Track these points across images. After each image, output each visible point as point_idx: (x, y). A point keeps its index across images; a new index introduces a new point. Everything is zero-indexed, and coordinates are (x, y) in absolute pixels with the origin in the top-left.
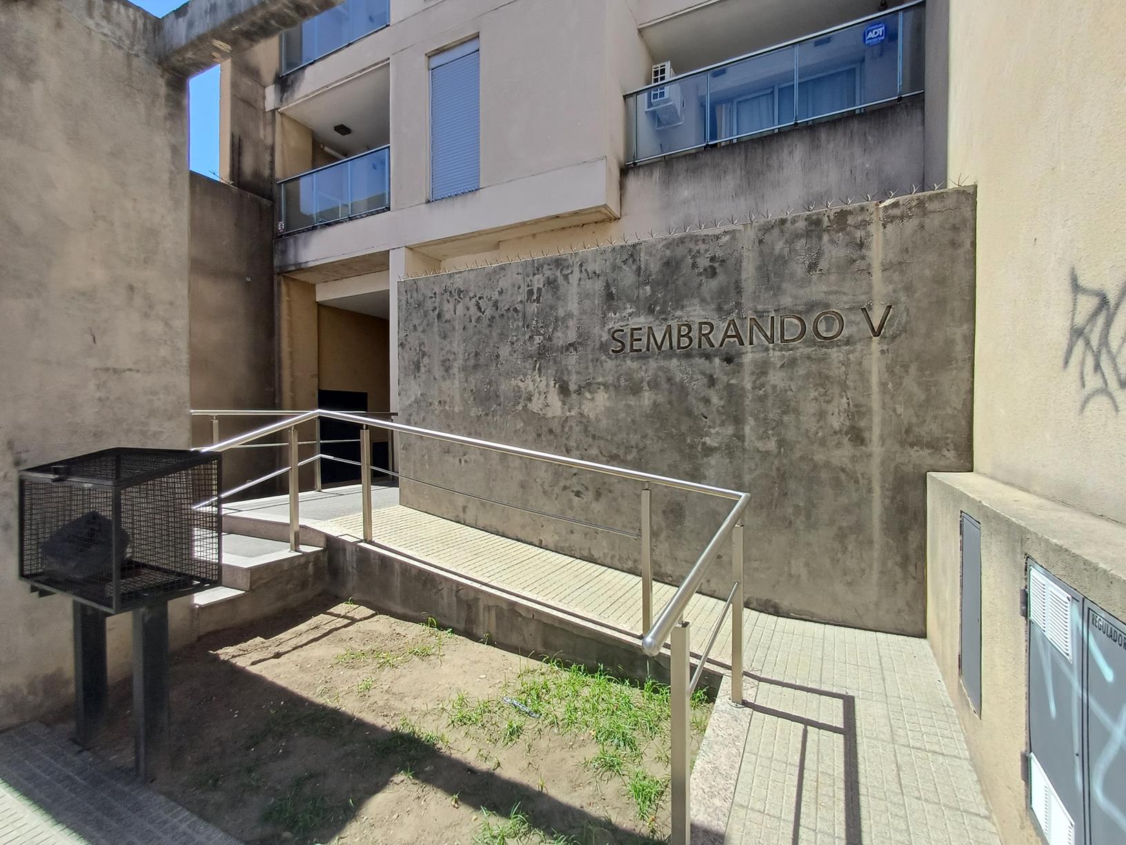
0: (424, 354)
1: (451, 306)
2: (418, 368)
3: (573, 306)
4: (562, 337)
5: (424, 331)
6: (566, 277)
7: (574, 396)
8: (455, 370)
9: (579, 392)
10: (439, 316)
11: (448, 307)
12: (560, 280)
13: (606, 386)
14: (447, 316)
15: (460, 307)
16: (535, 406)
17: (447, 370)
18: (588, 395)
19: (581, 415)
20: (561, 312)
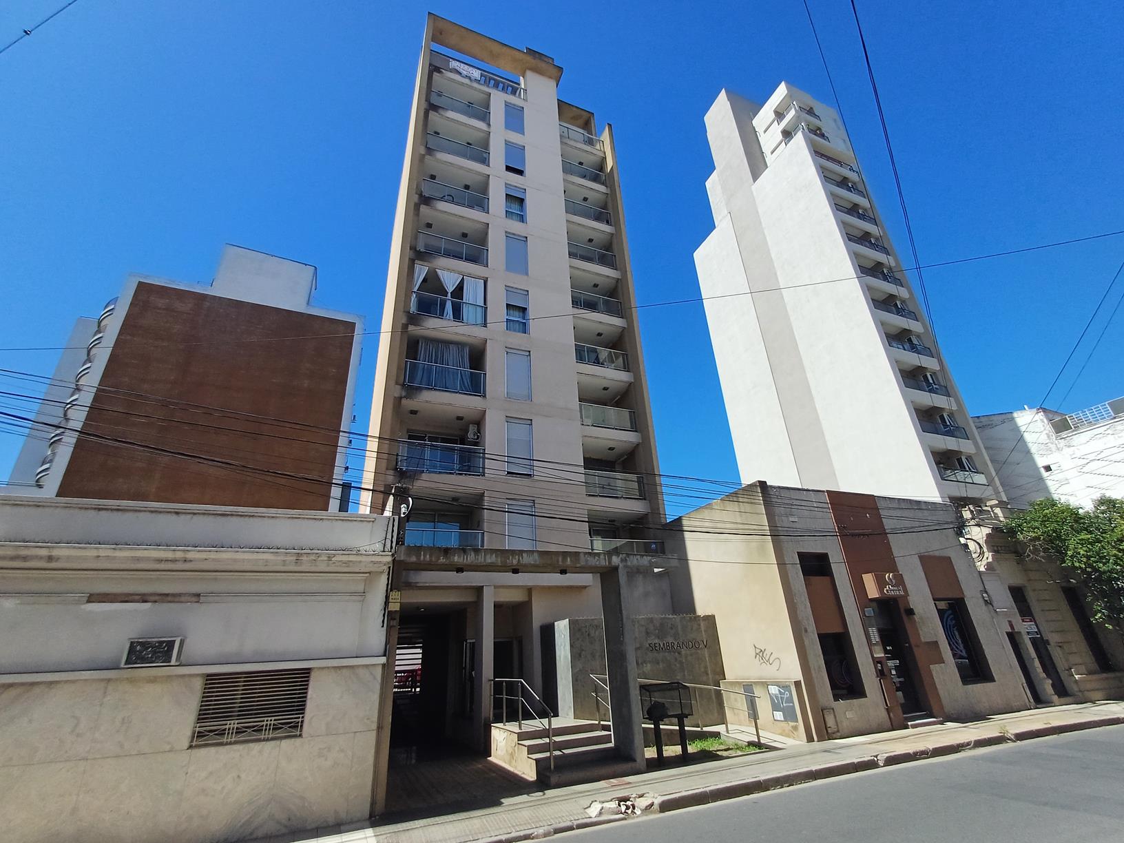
0: (583, 650)
1: (593, 632)
2: (580, 656)
5: (582, 641)
10: (589, 635)
14: (592, 635)
17: (593, 657)
18: (645, 665)
19: (643, 671)
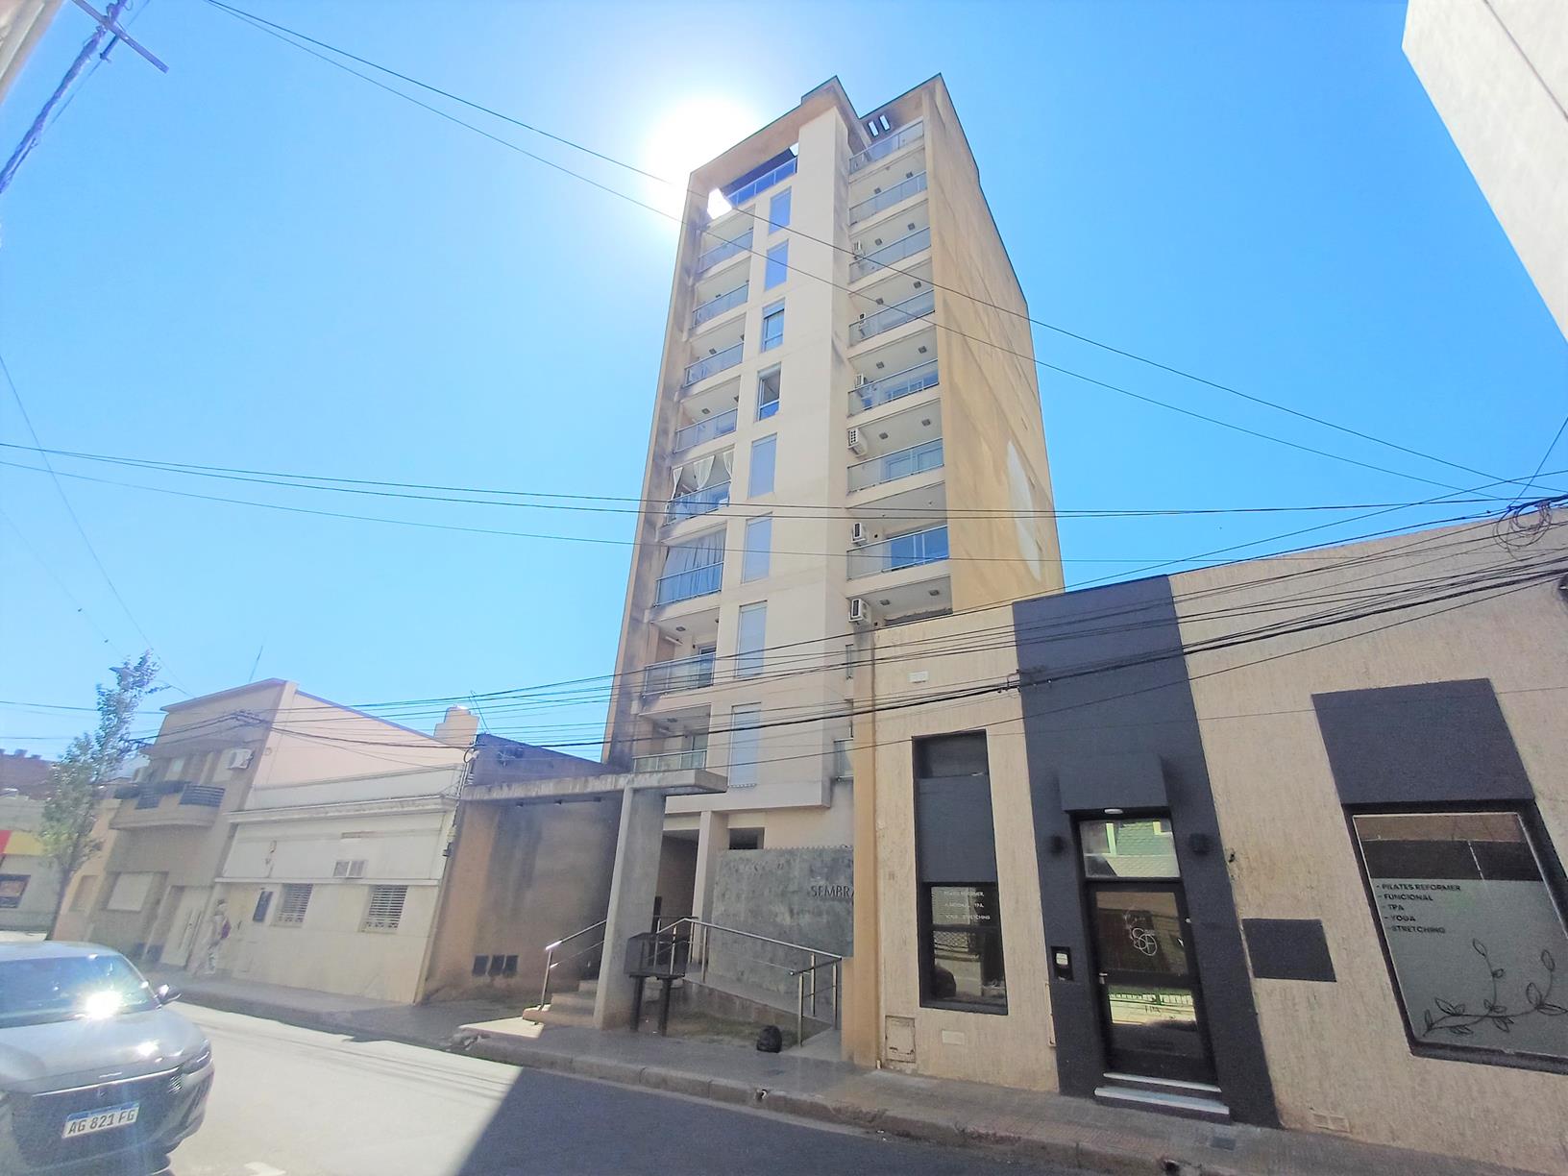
3: (796, 873)
4: (791, 888)
6: (794, 860)
7: (795, 916)
9: (798, 914)
11: (741, 867)
12: (792, 861)
13: (809, 911)
15: (747, 867)
16: (778, 919)
19: (798, 925)
20: (791, 876)
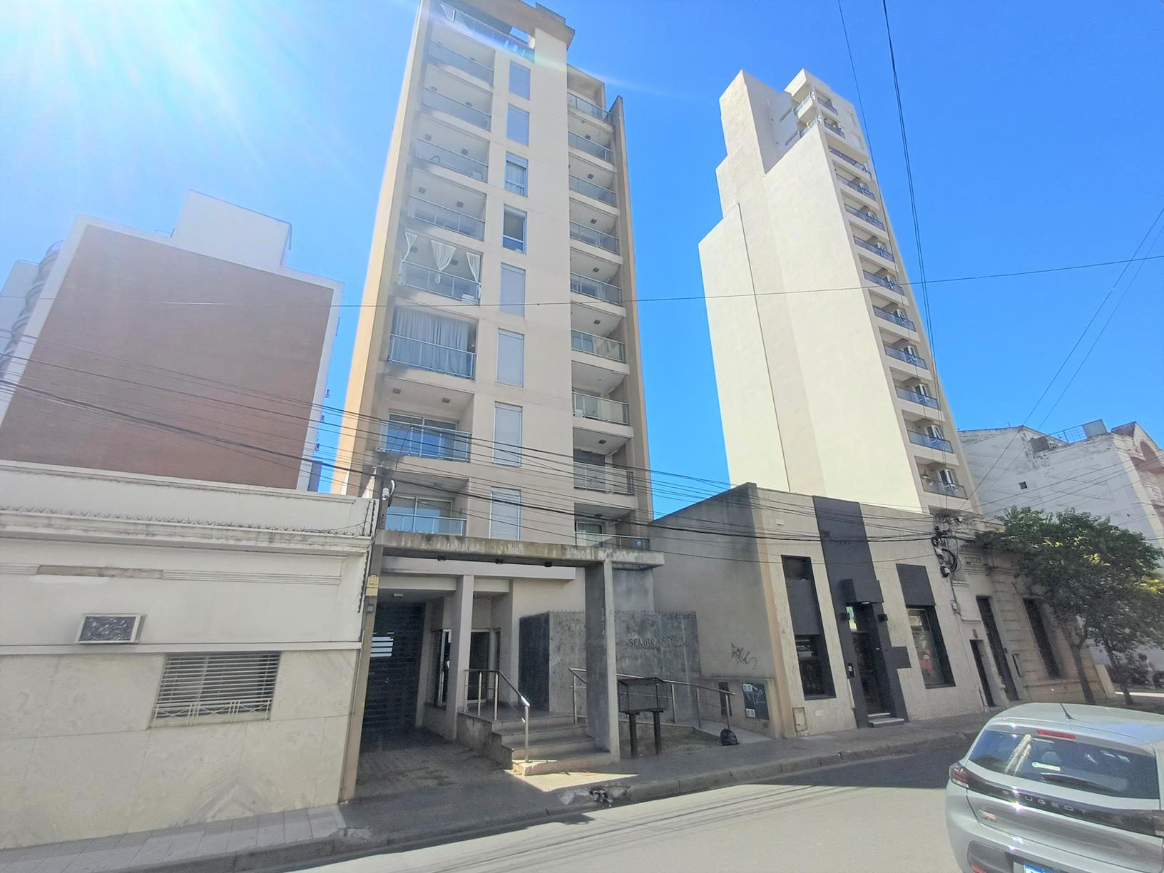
1: (574, 625)
2: (559, 649)
8: (576, 651)
9: (621, 659)
10: (569, 628)
13: (628, 657)
14: (573, 629)
15: (577, 626)
17: (573, 650)
18: (624, 660)
19: (622, 666)
